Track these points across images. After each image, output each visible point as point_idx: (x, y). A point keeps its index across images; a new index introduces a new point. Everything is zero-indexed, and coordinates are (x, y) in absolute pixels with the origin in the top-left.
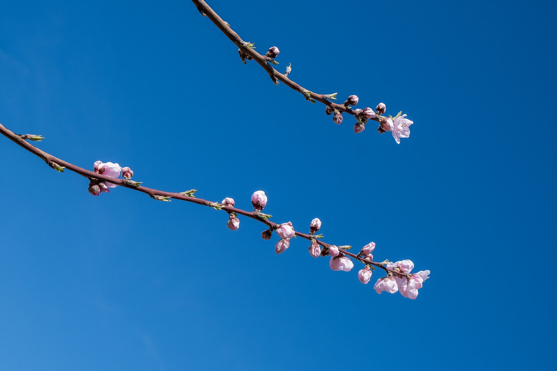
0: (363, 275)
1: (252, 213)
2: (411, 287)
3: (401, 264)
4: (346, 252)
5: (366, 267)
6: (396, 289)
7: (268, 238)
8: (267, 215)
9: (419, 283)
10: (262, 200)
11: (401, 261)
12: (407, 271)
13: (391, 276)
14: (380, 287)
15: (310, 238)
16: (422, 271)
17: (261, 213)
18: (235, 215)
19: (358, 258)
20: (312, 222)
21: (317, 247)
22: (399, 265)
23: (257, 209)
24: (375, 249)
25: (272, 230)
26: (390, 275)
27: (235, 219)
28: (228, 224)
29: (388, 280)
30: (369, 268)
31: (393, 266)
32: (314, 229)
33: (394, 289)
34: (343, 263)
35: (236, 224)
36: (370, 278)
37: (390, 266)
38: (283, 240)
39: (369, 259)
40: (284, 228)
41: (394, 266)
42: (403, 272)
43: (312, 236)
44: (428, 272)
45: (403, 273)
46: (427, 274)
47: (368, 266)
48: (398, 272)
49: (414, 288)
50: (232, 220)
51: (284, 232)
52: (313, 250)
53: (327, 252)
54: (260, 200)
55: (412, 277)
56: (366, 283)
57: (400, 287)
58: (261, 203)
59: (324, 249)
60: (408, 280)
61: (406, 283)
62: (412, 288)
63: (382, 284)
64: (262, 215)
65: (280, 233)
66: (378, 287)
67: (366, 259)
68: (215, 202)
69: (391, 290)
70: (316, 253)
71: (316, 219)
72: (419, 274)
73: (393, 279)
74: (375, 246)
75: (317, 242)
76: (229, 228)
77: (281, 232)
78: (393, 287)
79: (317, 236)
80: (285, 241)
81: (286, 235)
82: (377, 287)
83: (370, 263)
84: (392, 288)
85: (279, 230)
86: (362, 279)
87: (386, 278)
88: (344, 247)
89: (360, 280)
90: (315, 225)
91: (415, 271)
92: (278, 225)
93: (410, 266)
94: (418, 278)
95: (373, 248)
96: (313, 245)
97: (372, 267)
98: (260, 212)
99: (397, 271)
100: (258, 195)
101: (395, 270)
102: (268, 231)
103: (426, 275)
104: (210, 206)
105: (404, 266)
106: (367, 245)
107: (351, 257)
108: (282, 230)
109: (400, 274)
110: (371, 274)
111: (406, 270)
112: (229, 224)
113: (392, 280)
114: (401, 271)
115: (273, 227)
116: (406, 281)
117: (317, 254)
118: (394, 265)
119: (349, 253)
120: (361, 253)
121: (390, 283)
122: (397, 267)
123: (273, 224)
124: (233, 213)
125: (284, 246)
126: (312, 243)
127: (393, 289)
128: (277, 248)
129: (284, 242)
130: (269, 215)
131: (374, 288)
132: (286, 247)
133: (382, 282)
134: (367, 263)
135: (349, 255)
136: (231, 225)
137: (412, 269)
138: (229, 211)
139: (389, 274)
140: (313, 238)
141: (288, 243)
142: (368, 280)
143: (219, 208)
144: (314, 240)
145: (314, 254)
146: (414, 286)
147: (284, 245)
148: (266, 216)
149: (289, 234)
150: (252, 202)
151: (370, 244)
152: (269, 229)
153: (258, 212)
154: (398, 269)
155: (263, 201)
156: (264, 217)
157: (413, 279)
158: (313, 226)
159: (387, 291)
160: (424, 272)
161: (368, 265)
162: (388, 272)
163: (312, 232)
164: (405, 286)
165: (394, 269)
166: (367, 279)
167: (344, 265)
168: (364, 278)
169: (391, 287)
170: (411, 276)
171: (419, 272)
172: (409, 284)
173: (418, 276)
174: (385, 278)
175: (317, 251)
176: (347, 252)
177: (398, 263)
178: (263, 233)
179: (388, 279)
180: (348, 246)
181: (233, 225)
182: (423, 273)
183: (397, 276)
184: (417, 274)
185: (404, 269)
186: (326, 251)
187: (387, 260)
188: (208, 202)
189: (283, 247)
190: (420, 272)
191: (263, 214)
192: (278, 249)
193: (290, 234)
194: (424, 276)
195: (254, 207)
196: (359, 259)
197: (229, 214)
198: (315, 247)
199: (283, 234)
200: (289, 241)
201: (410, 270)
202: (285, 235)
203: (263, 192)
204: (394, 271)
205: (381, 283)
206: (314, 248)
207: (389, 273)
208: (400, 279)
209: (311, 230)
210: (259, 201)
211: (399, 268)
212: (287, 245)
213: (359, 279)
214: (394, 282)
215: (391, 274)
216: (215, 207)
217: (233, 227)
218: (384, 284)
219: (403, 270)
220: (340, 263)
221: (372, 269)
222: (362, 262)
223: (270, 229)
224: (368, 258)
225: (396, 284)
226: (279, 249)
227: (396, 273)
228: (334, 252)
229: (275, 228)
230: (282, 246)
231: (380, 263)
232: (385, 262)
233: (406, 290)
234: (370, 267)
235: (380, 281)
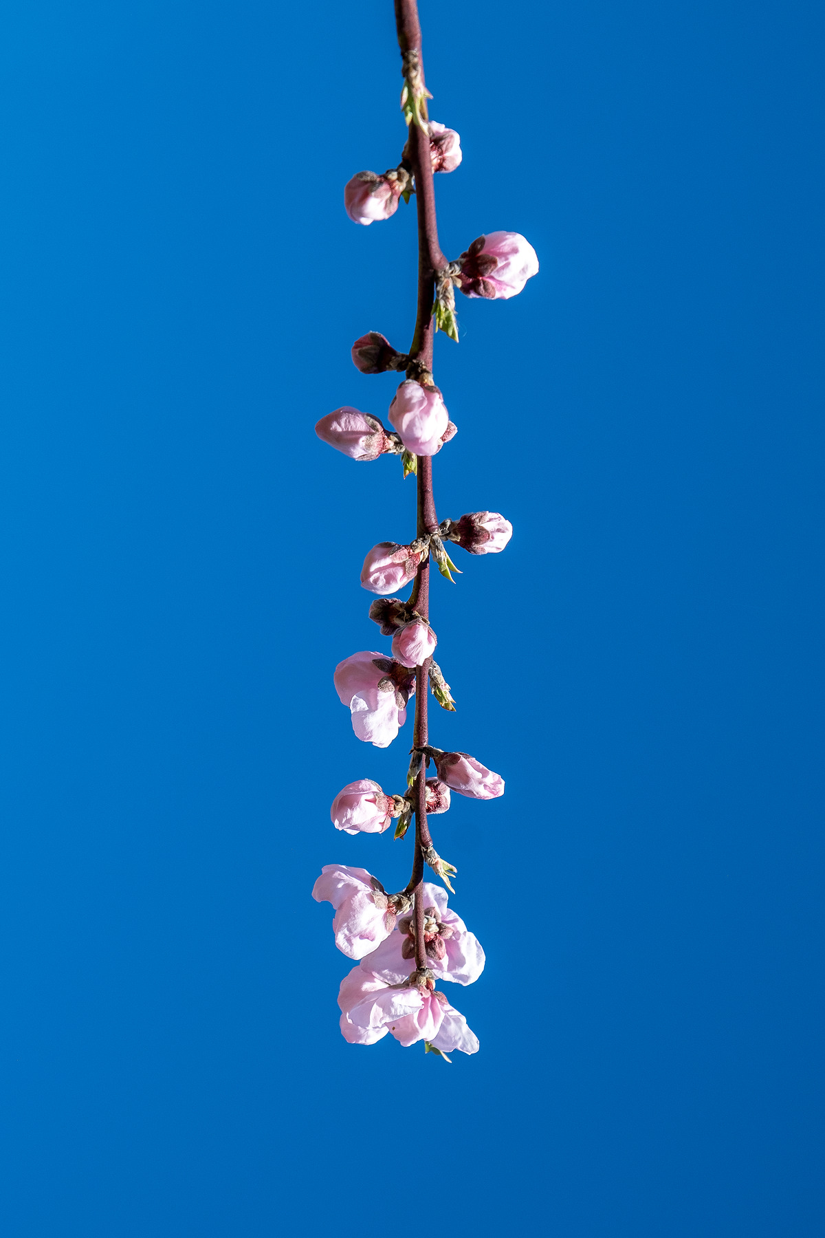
0: (363, 798)
1: (437, 255)
2: (392, 1004)
3: (456, 933)
4: (425, 697)
5: (397, 801)
6: (360, 950)
7: (366, 363)
8: (453, 318)
9: (417, 1026)
10: (505, 276)
11: (466, 930)
12: (440, 967)
13: (399, 913)
14: (340, 886)
15: (424, 531)
16: (464, 1019)
17: (451, 294)
18: (408, 191)
19: (421, 753)
20: (489, 515)
21: (405, 573)
22: (450, 925)
23: (463, 270)
24: (482, 802)
25: (401, 367)
26: (399, 905)
27: (391, 198)
28: (362, 175)
29: (379, 907)
30: (397, 814)
31: (435, 904)
32: (468, 533)
33: (357, 941)
34: (380, 703)
35: (377, 208)
36: (362, 834)
37: (432, 897)
38: (379, 426)
39: (431, 801)
40: (431, 404)
41: (437, 909)
42: (431, 953)
43: (437, 534)
44: (471, 1043)
45: (427, 953)
46: (460, 1043)
47: (402, 808)
48: (424, 932)
49: (393, 1017)
50: (385, 186)
51: (417, 411)
52: (387, 561)
53: (397, 621)
54: (503, 268)
55: (427, 995)
56: (336, 823)
57: (368, 966)
58: (492, 278)
59: (401, 605)
60: (412, 982)
61: (393, 980)
62: (387, 1007)
63: (355, 890)
64: (446, 298)
65: (408, 396)
66: (339, 880)
67: (428, 789)
68: (428, 85)
69: (347, 932)
70: (382, 577)
71: (508, 525)
72: (450, 1013)
73: (393, 923)
74: (492, 796)
75: (422, 566)
76: (349, 187)
77: (410, 399)
78: (362, 937)
79: (443, 555)
80: (377, 438)
81: (411, 425)
82: (337, 874)
83: (416, 808)
84: (355, 932)
85: (414, 391)
86: (348, 802)
87: (385, 894)
88: (441, 679)
89: (338, 798)
90: (483, 529)
91: (454, 993)
92: (430, 380)
93: (463, 971)
94: (435, 1015)
95: (483, 793)
96: (406, 551)
97: (408, 825)
98: (455, 287)
99: (427, 928)
100: (515, 251)
101: (425, 921)
102: (393, 353)
103: (456, 1043)
104: (406, 72)
105: (452, 945)
106: (481, 766)
107: (414, 725)
108: (421, 403)
109: (418, 946)
110: (377, 828)
111: (445, 961)
112: (365, 178)
113: (386, 923)
114: (432, 941)
115: (418, 365)
116: (400, 979)
117: (381, 583)
118: (442, 910)
119: (425, 709)
120: (443, 756)
121: (373, 919)
122: (440, 921)
123: (427, 359)
124: (409, 182)
125: (356, 441)
126: (412, 547)
127: (355, 936)
128: (337, 418)
129: (372, 434)
130: (454, 325)
131: (325, 870)
132: (358, 452)
133: (364, 889)
134: (414, 797)
135: (415, 713)
136: (361, 191)
137: (454, 981)
138: (412, 161)
139: (405, 901)
140: (433, 542)
141: (375, 451)
142: (354, 827)
143: (410, 115)
144: (426, 547)
145: (373, 568)
146: (400, 1012)
147: (363, 441)
148: (448, 319)
149: (418, 433)
150: (482, 242)
151: (492, 777)
152: (400, 352)
153: (451, 281)
154: (435, 928)
155: (500, 282)
156: (443, 309)
157: (424, 999)
158: (478, 524)
159: (339, 916)
160: (465, 1028)
161: (408, 804)
162: (408, 893)
163: (454, 529)
164: (378, 984)
165: (427, 912)
166: (355, 821)
167: (373, 707)
168: (352, 807)
169: (359, 930)
170: (428, 988)
171: (456, 1013)
172: (398, 993)
173: (442, 1015)
174: (382, 890)
175: (390, 579)
176: (426, 702)
177: (455, 921)
178: (374, 337)
179: (383, 906)
180: (449, 698)
181: (366, 196)
182: (460, 1028)
183: (405, 936)
184: (448, 1007)
185: (442, 950)
186: (400, 616)
187: (455, 871)
188: (416, 55)
189: (351, 438)
190: (459, 1014)
191: (452, 304)
192: (335, 426)
193: (417, 439)
194: (450, 1037)
195: (464, 256)
196: (417, 761)
197: (401, 165)
198: (403, 565)
199: (409, 411)
200: (384, 455)
201: (448, 977)
202: (407, 418)
203: (534, 268)
204: (422, 914)
205: (356, 882)
206: (397, 561)
207: (409, 899)
208: (400, 953)
209: (458, 521)
210: (495, 262)
211: (440, 933)
212: (366, 449)
213: (343, 793)
214: (382, 933)
215: (407, 909)
216: (410, 93)
217: (357, 200)
218: (360, 895)
219: (437, 950)
220: (373, 690)
221: (397, 825)
222: (409, 777)
223: (403, 356)
224: (433, 794)
225: (375, 945)
226: (337, 427)
227: (417, 928)
228: (412, 645)
229: (416, 373)
230: (353, 433)
231: (431, 848)
232: (443, 867)
233: (367, 993)
234: (403, 816)
235: (363, 880)
